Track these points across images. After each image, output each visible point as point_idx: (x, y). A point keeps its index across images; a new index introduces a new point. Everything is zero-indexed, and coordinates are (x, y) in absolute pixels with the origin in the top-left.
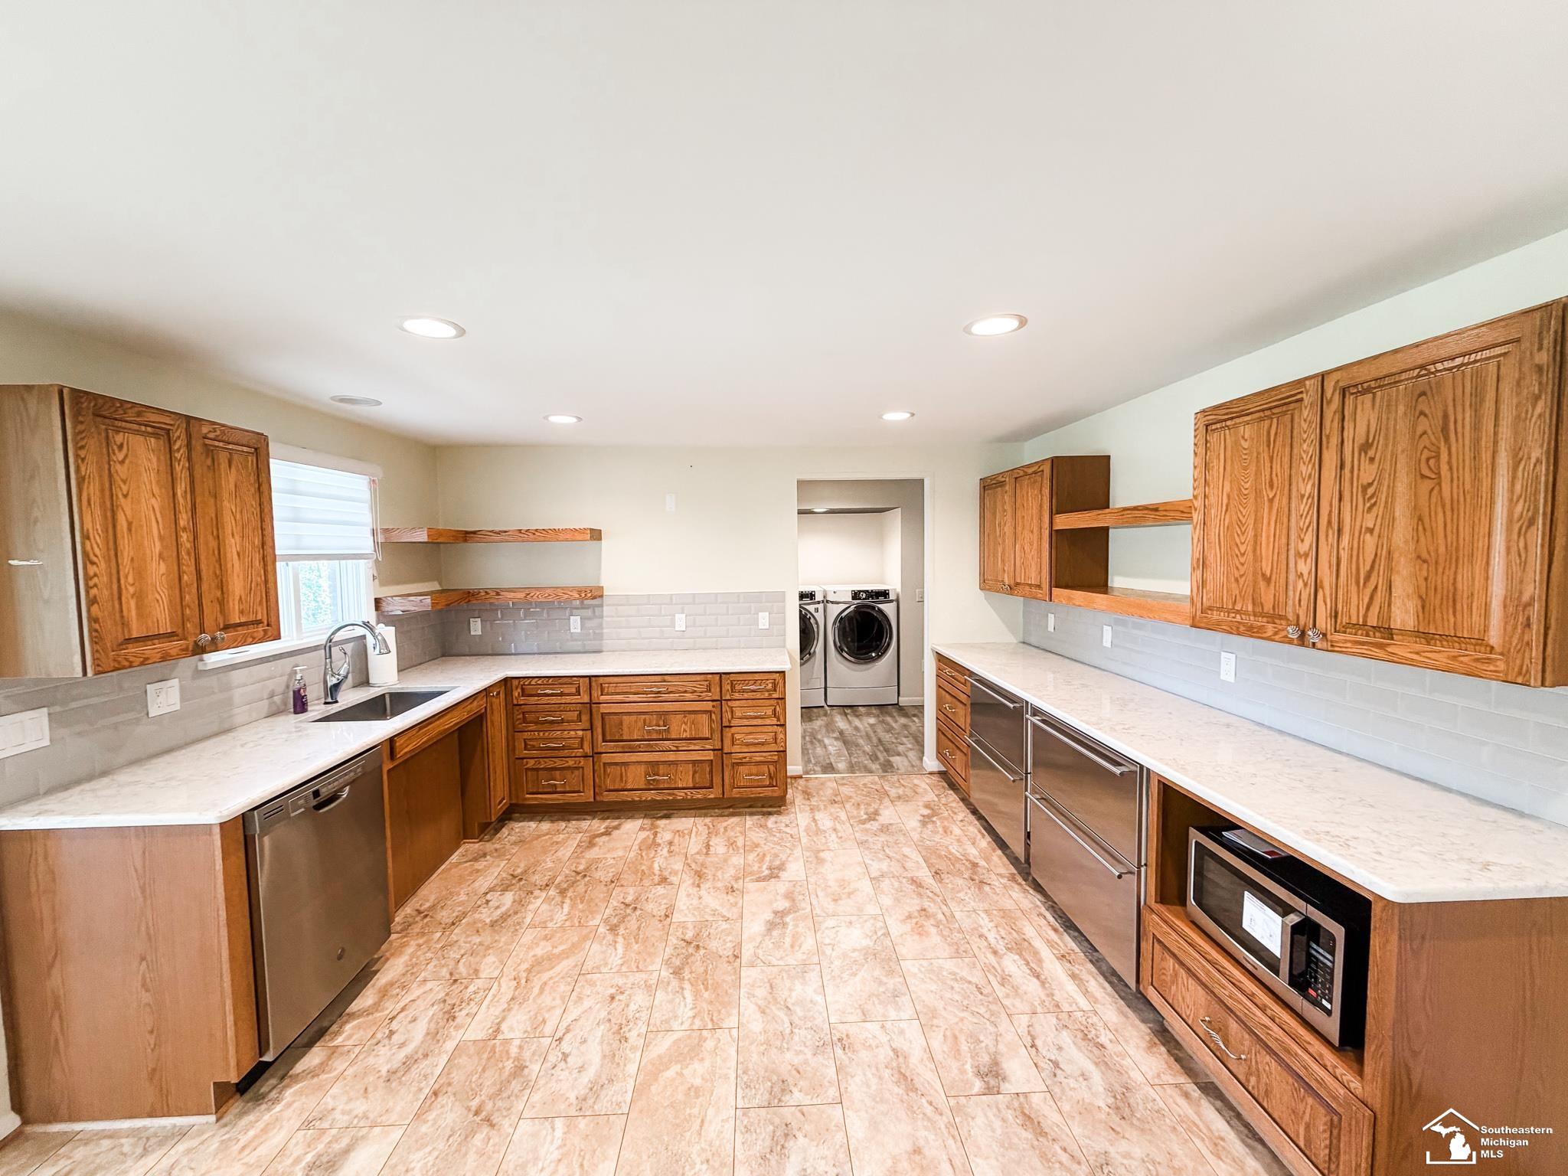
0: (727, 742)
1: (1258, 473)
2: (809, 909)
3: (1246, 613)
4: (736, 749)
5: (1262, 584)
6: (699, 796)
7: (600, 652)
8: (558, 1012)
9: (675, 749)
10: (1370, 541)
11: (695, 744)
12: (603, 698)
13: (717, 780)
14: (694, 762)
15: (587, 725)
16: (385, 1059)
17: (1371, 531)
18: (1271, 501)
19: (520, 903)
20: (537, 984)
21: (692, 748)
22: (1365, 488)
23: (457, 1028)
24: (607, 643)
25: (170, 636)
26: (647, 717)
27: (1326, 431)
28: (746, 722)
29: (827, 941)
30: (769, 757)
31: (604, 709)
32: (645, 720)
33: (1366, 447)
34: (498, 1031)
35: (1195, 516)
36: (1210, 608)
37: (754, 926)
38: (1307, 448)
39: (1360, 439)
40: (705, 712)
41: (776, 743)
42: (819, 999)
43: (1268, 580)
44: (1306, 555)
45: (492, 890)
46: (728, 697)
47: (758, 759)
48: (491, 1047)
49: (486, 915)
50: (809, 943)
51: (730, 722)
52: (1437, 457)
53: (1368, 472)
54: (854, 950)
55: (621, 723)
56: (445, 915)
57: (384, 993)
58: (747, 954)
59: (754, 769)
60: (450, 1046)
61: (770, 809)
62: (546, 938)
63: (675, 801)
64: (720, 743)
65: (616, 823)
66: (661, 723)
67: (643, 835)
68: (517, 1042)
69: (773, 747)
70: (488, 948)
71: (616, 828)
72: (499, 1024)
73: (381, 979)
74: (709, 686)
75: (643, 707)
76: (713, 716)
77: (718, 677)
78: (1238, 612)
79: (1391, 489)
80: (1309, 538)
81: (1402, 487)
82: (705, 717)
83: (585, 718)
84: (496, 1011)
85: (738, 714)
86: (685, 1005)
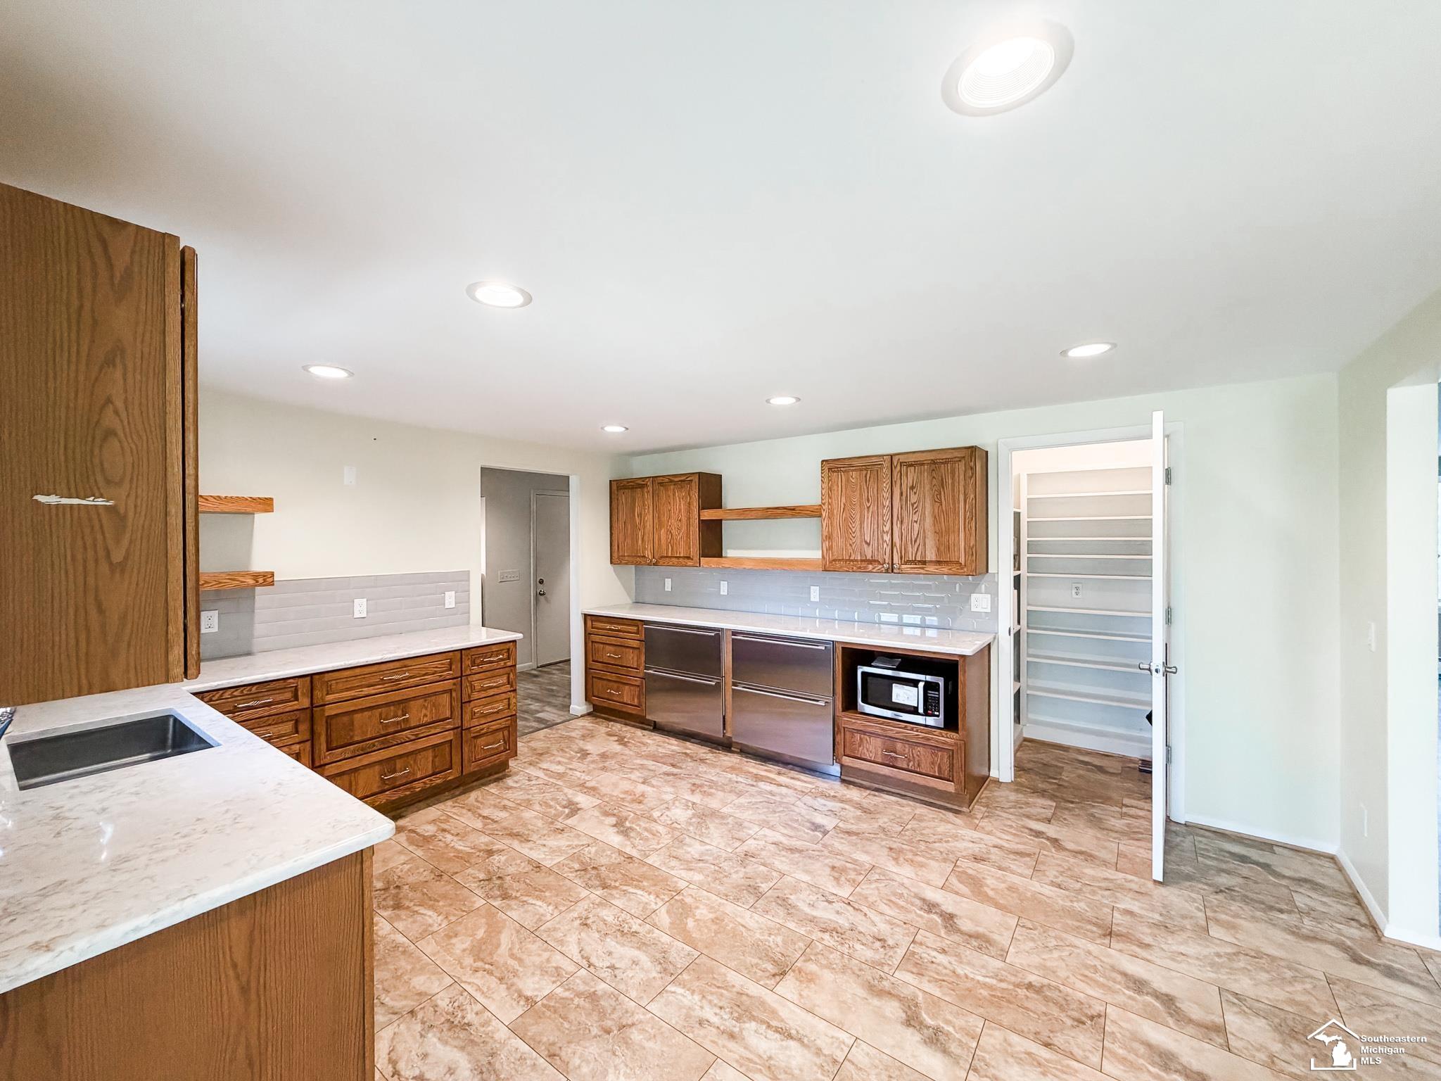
0: (467, 717)
1: (861, 495)
2: (632, 815)
3: (857, 561)
4: (475, 722)
5: (866, 546)
6: (439, 781)
7: (249, 654)
8: (558, 956)
9: (413, 737)
10: (916, 526)
11: (435, 727)
12: (330, 698)
13: (456, 759)
14: (434, 746)
15: (307, 736)
17: (916, 522)
18: (868, 508)
20: (503, 960)
21: (433, 732)
22: (913, 505)
23: (485, 1025)
24: (257, 644)
26: (384, 710)
27: (894, 479)
28: (483, 694)
29: (670, 822)
30: (503, 723)
31: (330, 710)
32: (380, 715)
33: (912, 488)
34: (528, 998)
35: (824, 514)
36: (835, 560)
37: (613, 839)
38: (886, 485)
39: (910, 484)
40: (445, 692)
41: (509, 708)
42: (708, 847)
43: (868, 544)
44: (887, 532)
46: (468, 672)
47: (494, 727)
48: (543, 1007)
50: (661, 829)
51: (469, 696)
52: (940, 494)
53: (914, 499)
54: (691, 819)
55: (352, 723)
58: (634, 853)
59: (490, 739)
61: (496, 776)
62: (450, 936)
63: (414, 794)
64: (460, 721)
66: (400, 713)
68: (559, 991)
69: (507, 713)
72: (521, 996)
74: (451, 664)
75: (381, 699)
76: (454, 694)
77: (458, 654)
78: (852, 561)
79: (924, 508)
80: (889, 525)
81: (928, 505)
82: (446, 697)
83: (303, 727)
84: (501, 994)
85: (478, 688)
86: (642, 896)
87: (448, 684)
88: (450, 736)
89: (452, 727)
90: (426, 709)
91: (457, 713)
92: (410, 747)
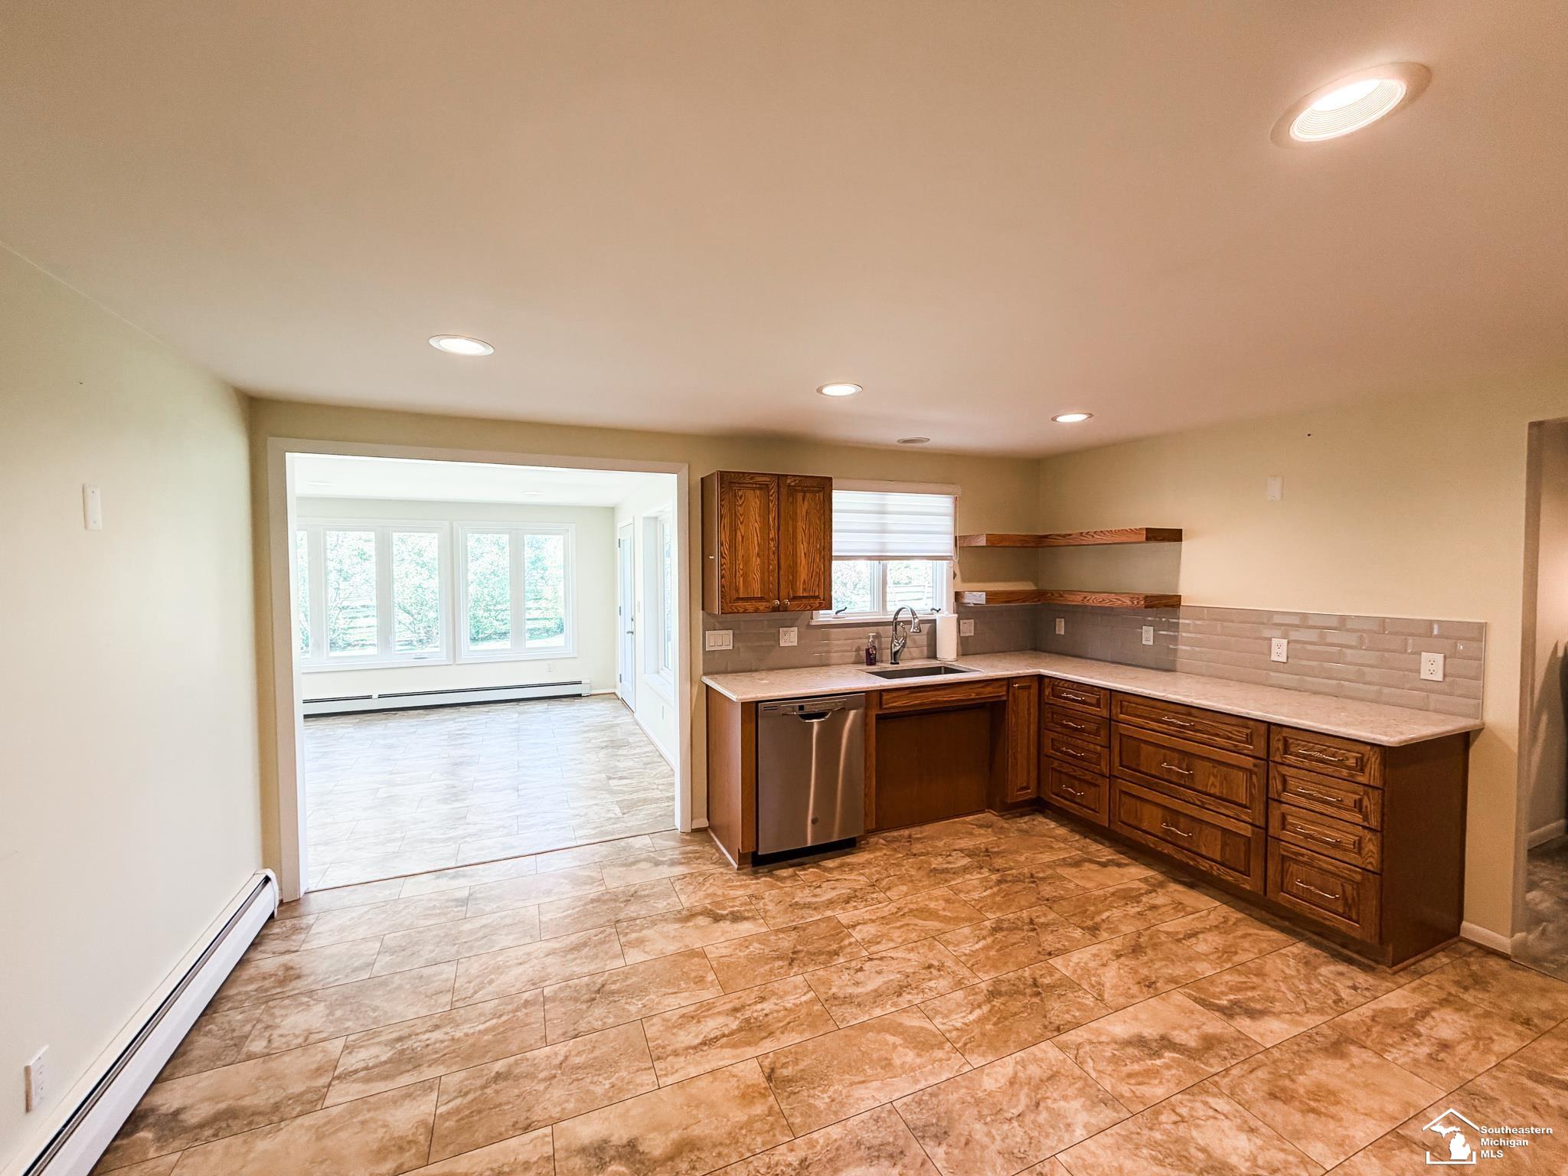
0: (1275, 821)
2: (1214, 1071)
4: (1289, 836)
6: (1229, 878)
8: (892, 945)
9: (1200, 803)
11: (1227, 808)
12: (1122, 717)
13: (1256, 865)
14: (1224, 830)
15: (1106, 742)
16: (803, 896)
19: (965, 869)
20: (905, 921)
23: (843, 909)
25: (761, 599)
26: (1168, 752)
28: (1307, 803)
29: (1183, 1111)
30: (1345, 870)
31: (1123, 729)
32: (1165, 755)
34: (854, 926)
37: (1119, 1027)
40: (1244, 769)
41: (1360, 853)
42: (1080, 1132)
45: (961, 850)
46: (1278, 759)
47: (1325, 866)
48: (840, 931)
49: (936, 863)
50: (1155, 1091)
51: (1280, 794)
55: (1139, 751)
56: (917, 848)
57: (841, 866)
58: (1072, 1037)
59: (1319, 879)
60: (829, 913)
62: (947, 901)
63: (1197, 869)
64: (1263, 819)
65: (1126, 861)
66: (1184, 766)
67: (1136, 885)
68: (852, 940)
69: (1353, 858)
70: (912, 881)
71: (1119, 865)
72: (859, 924)
73: (850, 859)
74: (1251, 736)
75: (1165, 740)
76: (1256, 780)
77: (1263, 728)
82: (1243, 776)
83: (1104, 733)
84: (867, 917)
85: (1294, 787)
86: (964, 1017)
87: (1249, 762)
88: (1247, 831)
89: (1251, 821)
90: (1215, 776)
91: (1259, 807)
92: (1194, 811)
